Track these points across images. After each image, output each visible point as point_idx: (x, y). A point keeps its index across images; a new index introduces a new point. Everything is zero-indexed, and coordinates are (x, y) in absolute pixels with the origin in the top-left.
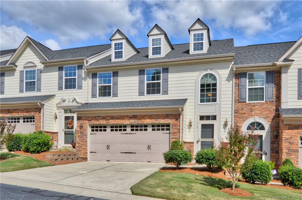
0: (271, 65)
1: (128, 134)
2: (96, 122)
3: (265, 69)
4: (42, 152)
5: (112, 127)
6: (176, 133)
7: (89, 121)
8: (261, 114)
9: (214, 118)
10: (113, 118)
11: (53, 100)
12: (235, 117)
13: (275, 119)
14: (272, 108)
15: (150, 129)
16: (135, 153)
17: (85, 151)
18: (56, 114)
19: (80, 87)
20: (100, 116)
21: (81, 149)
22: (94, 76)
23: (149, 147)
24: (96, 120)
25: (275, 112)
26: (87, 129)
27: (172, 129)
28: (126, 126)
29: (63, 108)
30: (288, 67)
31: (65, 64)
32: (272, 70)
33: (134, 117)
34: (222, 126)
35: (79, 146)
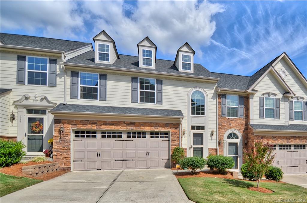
0: (244, 91)
1: (124, 141)
2: (83, 126)
3: (238, 94)
4: (12, 164)
5: (103, 133)
6: (176, 141)
7: (73, 126)
8: (236, 127)
9: (203, 128)
10: (105, 123)
11: (9, 95)
12: (219, 128)
13: (245, 131)
14: (243, 123)
15: (148, 136)
16: (132, 160)
17: (67, 160)
18: (14, 114)
19: (53, 84)
20: (88, 121)
21: (61, 158)
22: (74, 74)
23: (148, 154)
24: (83, 125)
25: (244, 126)
26: (70, 134)
27: (172, 137)
28: (122, 132)
29: (24, 106)
30: (253, 94)
31: (29, 54)
32: (242, 95)
33: (132, 124)
34: (209, 135)
35: (58, 155)
